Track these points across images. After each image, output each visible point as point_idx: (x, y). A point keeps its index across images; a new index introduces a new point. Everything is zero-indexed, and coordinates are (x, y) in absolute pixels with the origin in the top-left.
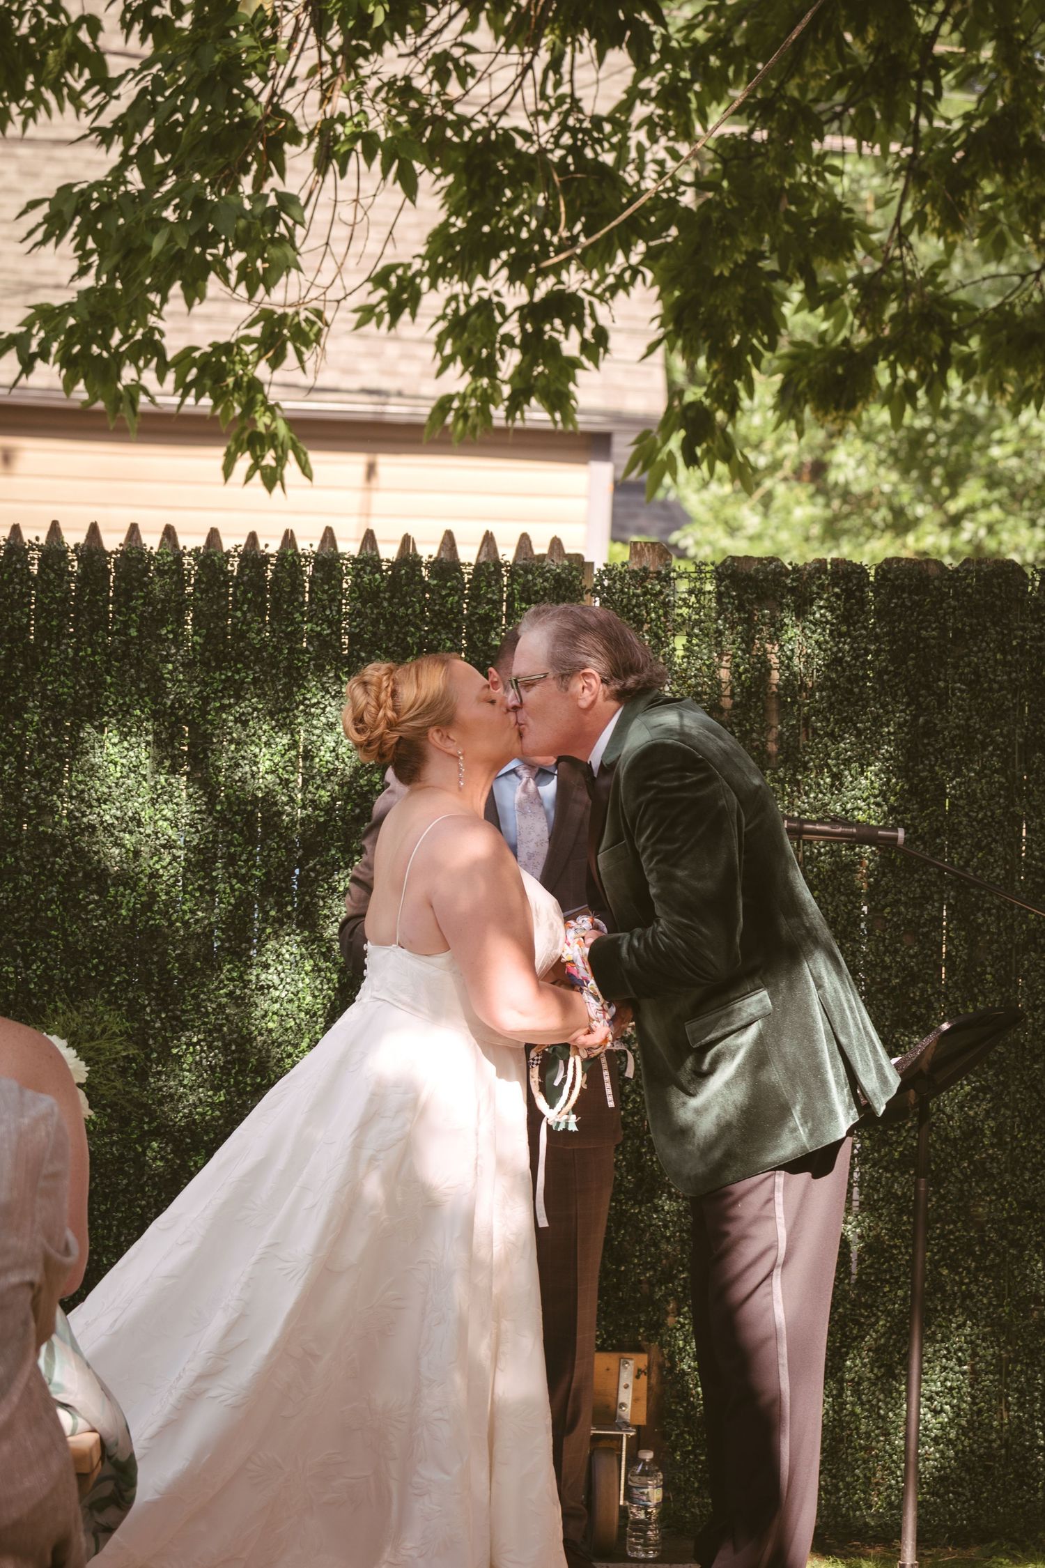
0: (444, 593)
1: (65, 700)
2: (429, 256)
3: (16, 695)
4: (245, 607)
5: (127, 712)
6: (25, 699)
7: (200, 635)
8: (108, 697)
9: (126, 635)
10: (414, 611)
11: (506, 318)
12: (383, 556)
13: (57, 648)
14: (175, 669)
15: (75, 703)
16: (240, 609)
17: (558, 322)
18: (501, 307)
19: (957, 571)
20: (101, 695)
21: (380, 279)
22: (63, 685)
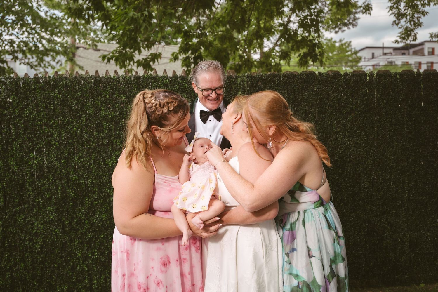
0: (183, 84)
1: (92, 114)
2: (180, 50)
3: (79, 114)
4: (136, 89)
5: (108, 116)
6: (82, 115)
7: (124, 96)
8: (103, 113)
9: (106, 97)
10: (177, 89)
11: (191, 59)
12: (168, 76)
13: (89, 101)
14: (119, 105)
15: (94, 115)
16: (134, 90)
17: (199, 60)
18: (191, 57)
19: (301, 73)
20: (101, 112)
21: (173, 55)
22: (91, 110)
